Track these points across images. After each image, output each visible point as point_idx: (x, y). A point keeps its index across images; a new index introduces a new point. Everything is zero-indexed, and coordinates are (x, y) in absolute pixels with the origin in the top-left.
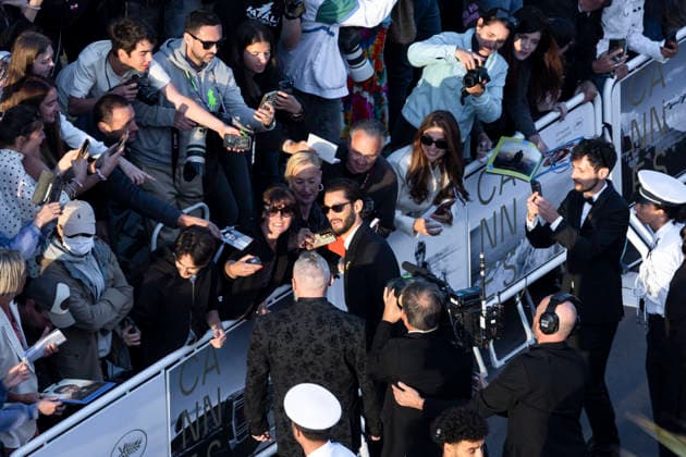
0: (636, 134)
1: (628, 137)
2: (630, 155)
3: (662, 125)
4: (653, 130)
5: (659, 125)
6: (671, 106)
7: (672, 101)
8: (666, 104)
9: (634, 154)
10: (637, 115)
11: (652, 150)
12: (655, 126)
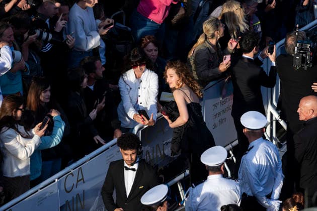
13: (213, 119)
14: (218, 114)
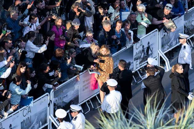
13: (83, 87)
14: (85, 85)
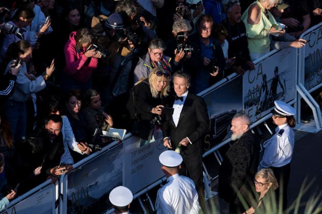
0: (74, 199)
1: (70, 200)
2: (71, 209)
3: (86, 195)
4: (82, 197)
5: (85, 196)
6: (91, 186)
7: (91, 184)
8: (88, 186)
9: (73, 208)
10: (75, 190)
11: (81, 207)
12: (83, 195)
13: (132, 165)
14: (137, 161)
